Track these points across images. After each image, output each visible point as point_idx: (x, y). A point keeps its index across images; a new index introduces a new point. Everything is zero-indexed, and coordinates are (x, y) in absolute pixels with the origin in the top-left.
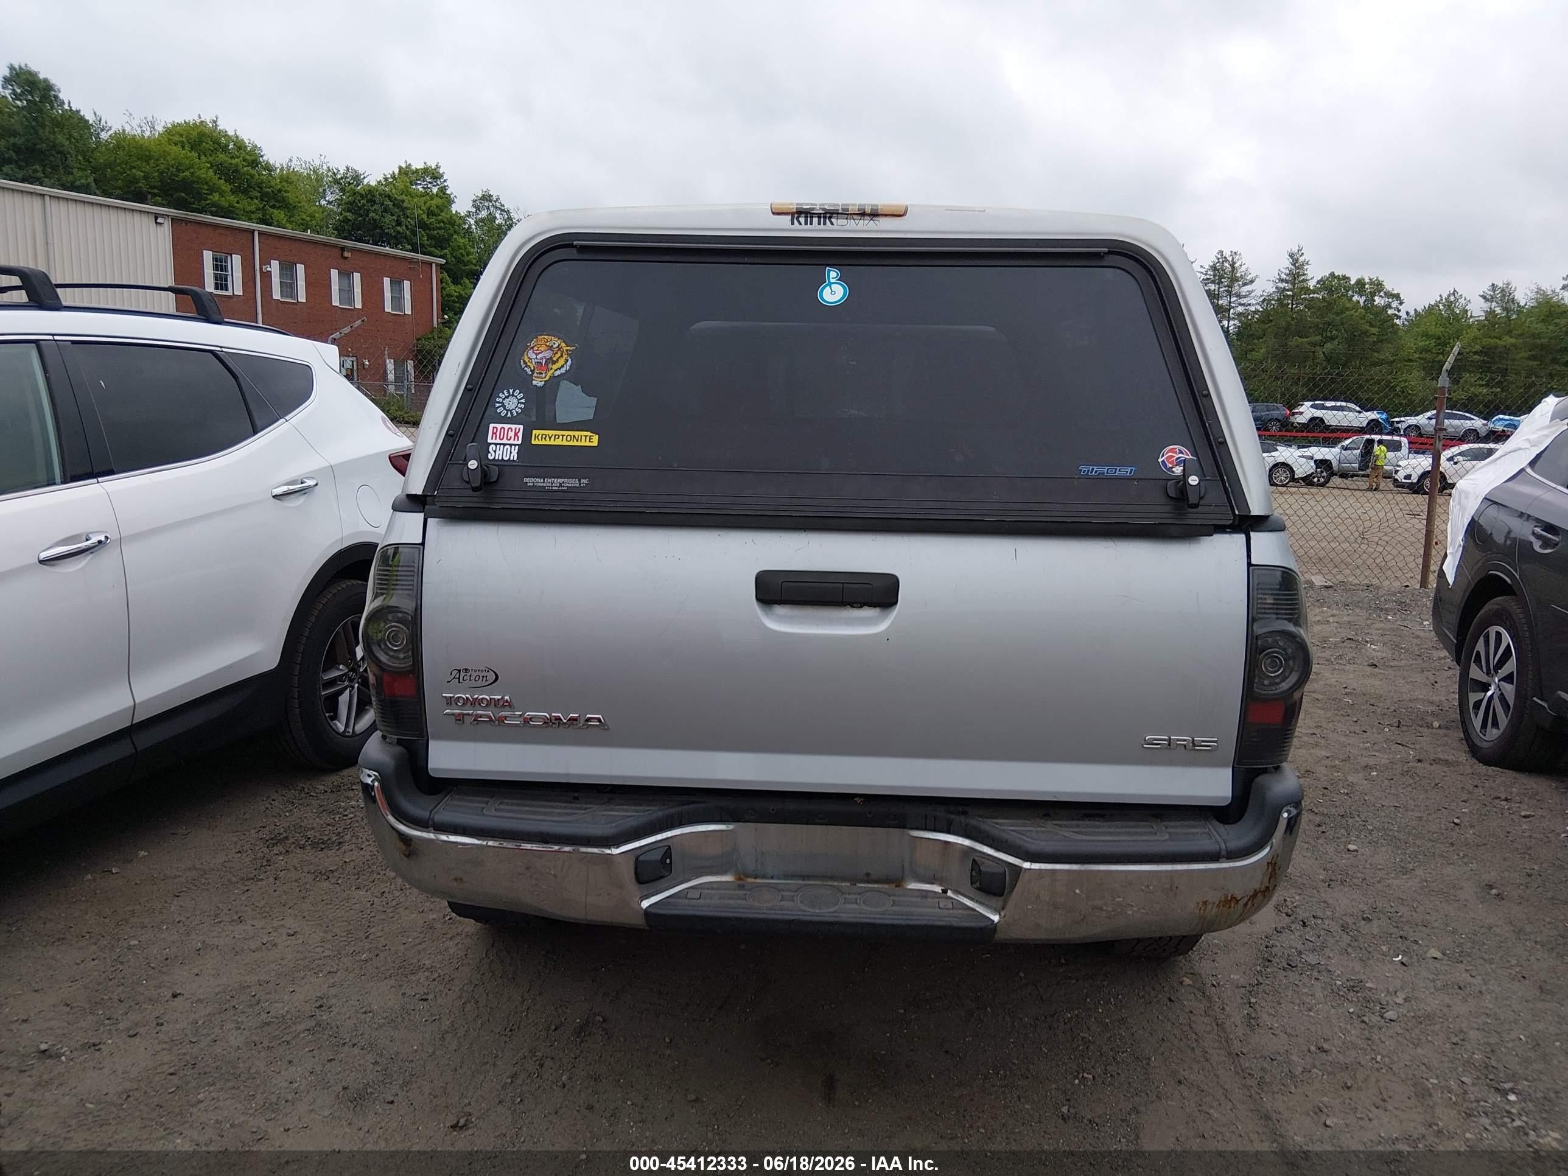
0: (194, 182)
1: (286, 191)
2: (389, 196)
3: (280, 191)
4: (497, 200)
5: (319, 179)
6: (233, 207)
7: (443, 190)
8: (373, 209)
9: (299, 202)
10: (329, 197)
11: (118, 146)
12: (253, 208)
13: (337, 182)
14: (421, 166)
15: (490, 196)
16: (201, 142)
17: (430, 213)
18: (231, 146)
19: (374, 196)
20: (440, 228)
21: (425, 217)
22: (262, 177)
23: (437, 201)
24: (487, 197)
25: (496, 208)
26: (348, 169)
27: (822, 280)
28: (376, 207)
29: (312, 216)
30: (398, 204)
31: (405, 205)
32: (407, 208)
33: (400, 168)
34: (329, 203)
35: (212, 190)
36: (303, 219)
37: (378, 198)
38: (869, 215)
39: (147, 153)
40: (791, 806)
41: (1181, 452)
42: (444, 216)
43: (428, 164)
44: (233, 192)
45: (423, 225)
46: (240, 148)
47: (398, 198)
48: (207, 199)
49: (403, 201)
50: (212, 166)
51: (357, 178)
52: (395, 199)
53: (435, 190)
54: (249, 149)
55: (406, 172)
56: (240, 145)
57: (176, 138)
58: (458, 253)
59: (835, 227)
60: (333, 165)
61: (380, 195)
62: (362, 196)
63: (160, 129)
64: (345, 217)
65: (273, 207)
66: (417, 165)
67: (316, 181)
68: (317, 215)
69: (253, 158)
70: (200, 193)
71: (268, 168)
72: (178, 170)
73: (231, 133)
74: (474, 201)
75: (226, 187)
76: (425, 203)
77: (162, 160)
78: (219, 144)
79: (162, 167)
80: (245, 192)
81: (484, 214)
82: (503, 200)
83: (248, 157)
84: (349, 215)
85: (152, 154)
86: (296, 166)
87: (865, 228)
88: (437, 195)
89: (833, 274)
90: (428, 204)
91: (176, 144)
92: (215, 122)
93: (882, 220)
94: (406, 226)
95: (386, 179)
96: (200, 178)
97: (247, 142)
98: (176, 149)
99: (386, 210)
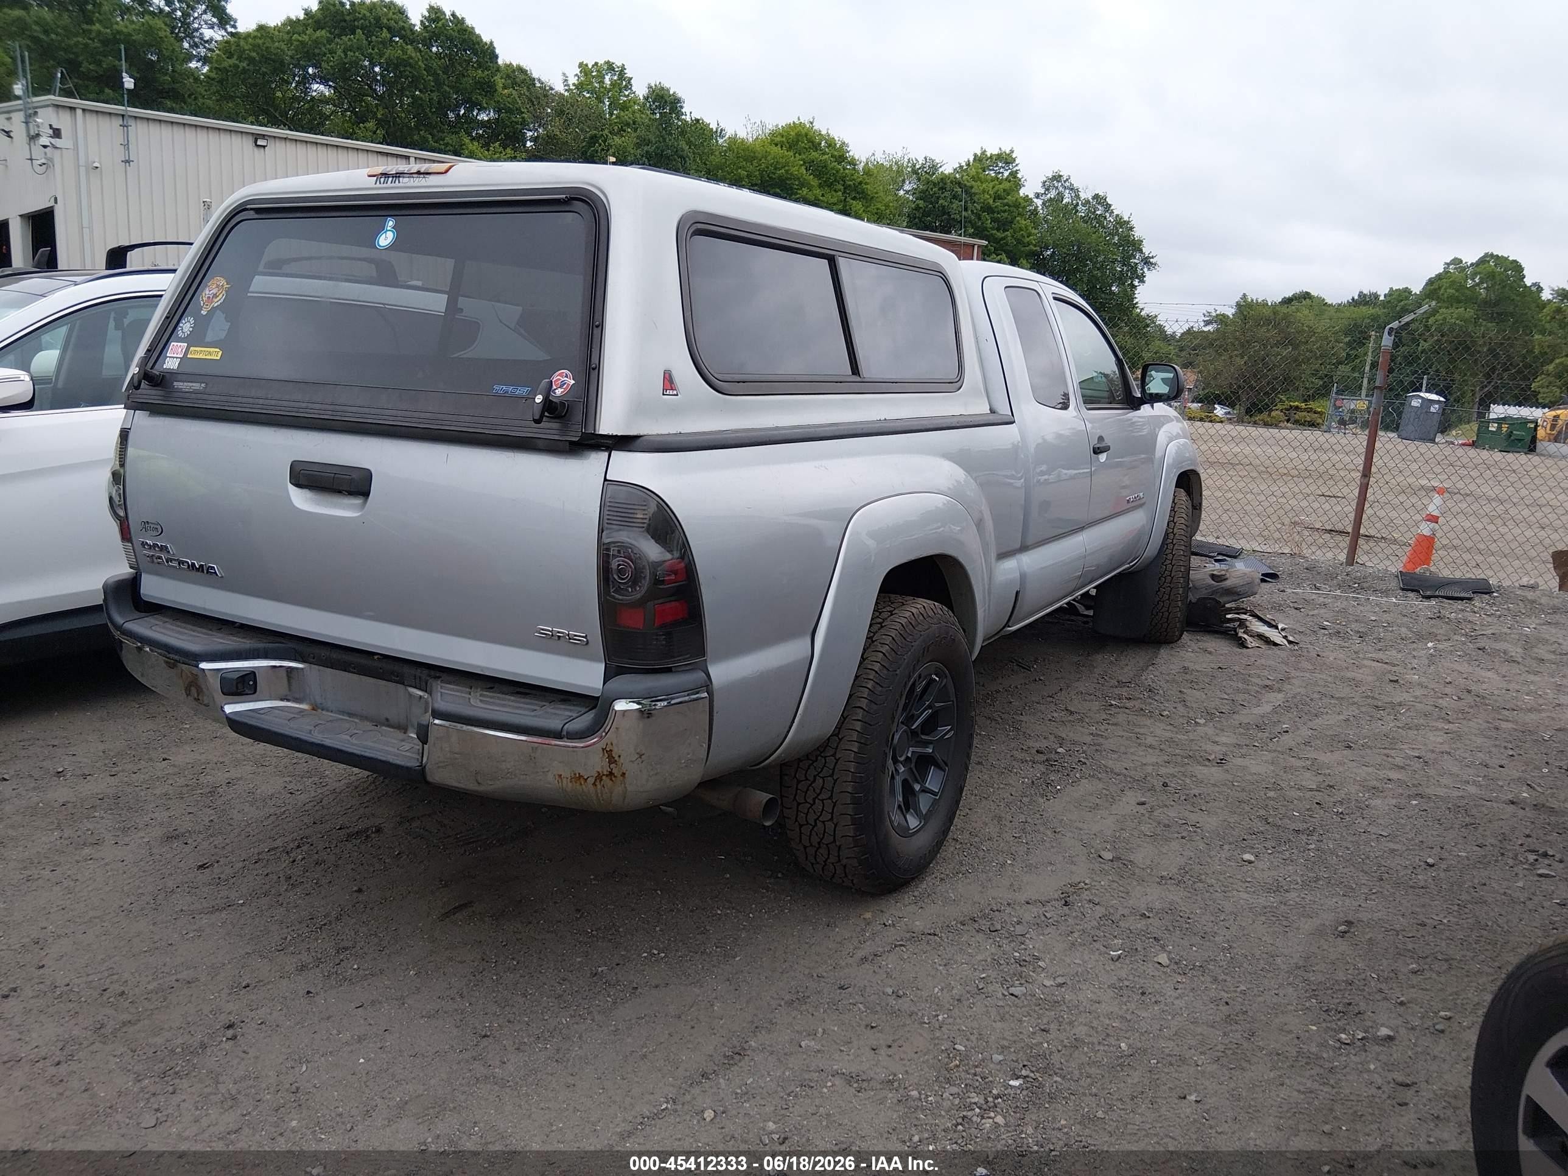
0: (787, 179)
1: (866, 184)
2: (959, 184)
3: (860, 183)
4: (1067, 180)
5: (899, 172)
6: (819, 200)
7: (1014, 174)
8: (943, 196)
9: (877, 193)
10: (907, 187)
11: (730, 149)
12: (835, 200)
13: (915, 172)
14: (996, 152)
15: (1061, 176)
16: (798, 141)
17: (997, 197)
18: (823, 144)
19: (945, 184)
20: (1005, 211)
21: (991, 201)
22: (847, 171)
23: (1006, 185)
24: (1057, 178)
25: (1065, 188)
26: (926, 158)
27: (382, 229)
28: (946, 194)
29: (887, 206)
30: (968, 190)
31: (973, 190)
32: (975, 194)
33: (975, 155)
34: (907, 192)
35: (802, 185)
36: (878, 209)
37: (948, 186)
38: (423, 173)
39: (752, 154)
40: (335, 655)
41: (567, 376)
42: (1010, 199)
43: (1003, 150)
44: (820, 186)
45: (988, 209)
46: (829, 146)
47: (968, 184)
48: (796, 193)
49: (972, 187)
50: (804, 163)
51: (934, 167)
52: (965, 185)
53: (1006, 174)
54: (838, 146)
55: (982, 161)
56: (831, 143)
57: (779, 139)
58: (1018, 235)
59: (401, 184)
60: (912, 156)
61: (952, 182)
62: (935, 185)
63: (767, 131)
64: (918, 205)
65: (854, 199)
66: (992, 150)
67: (897, 172)
68: (891, 204)
69: (840, 155)
70: (791, 189)
71: (853, 163)
72: (775, 169)
73: (824, 132)
74: (1044, 182)
75: (815, 182)
76: (993, 187)
77: (763, 160)
78: (812, 142)
79: (763, 166)
80: (830, 185)
81: (1053, 194)
82: (1072, 180)
83: (836, 153)
84: (921, 203)
85: (757, 154)
86: (880, 158)
87: (419, 184)
88: (1006, 179)
89: (391, 223)
90: (996, 189)
91: (776, 145)
92: (812, 123)
93: (431, 177)
94: (972, 211)
95: (961, 167)
96: (791, 174)
97: (837, 139)
98: (776, 150)
99: (955, 197)
